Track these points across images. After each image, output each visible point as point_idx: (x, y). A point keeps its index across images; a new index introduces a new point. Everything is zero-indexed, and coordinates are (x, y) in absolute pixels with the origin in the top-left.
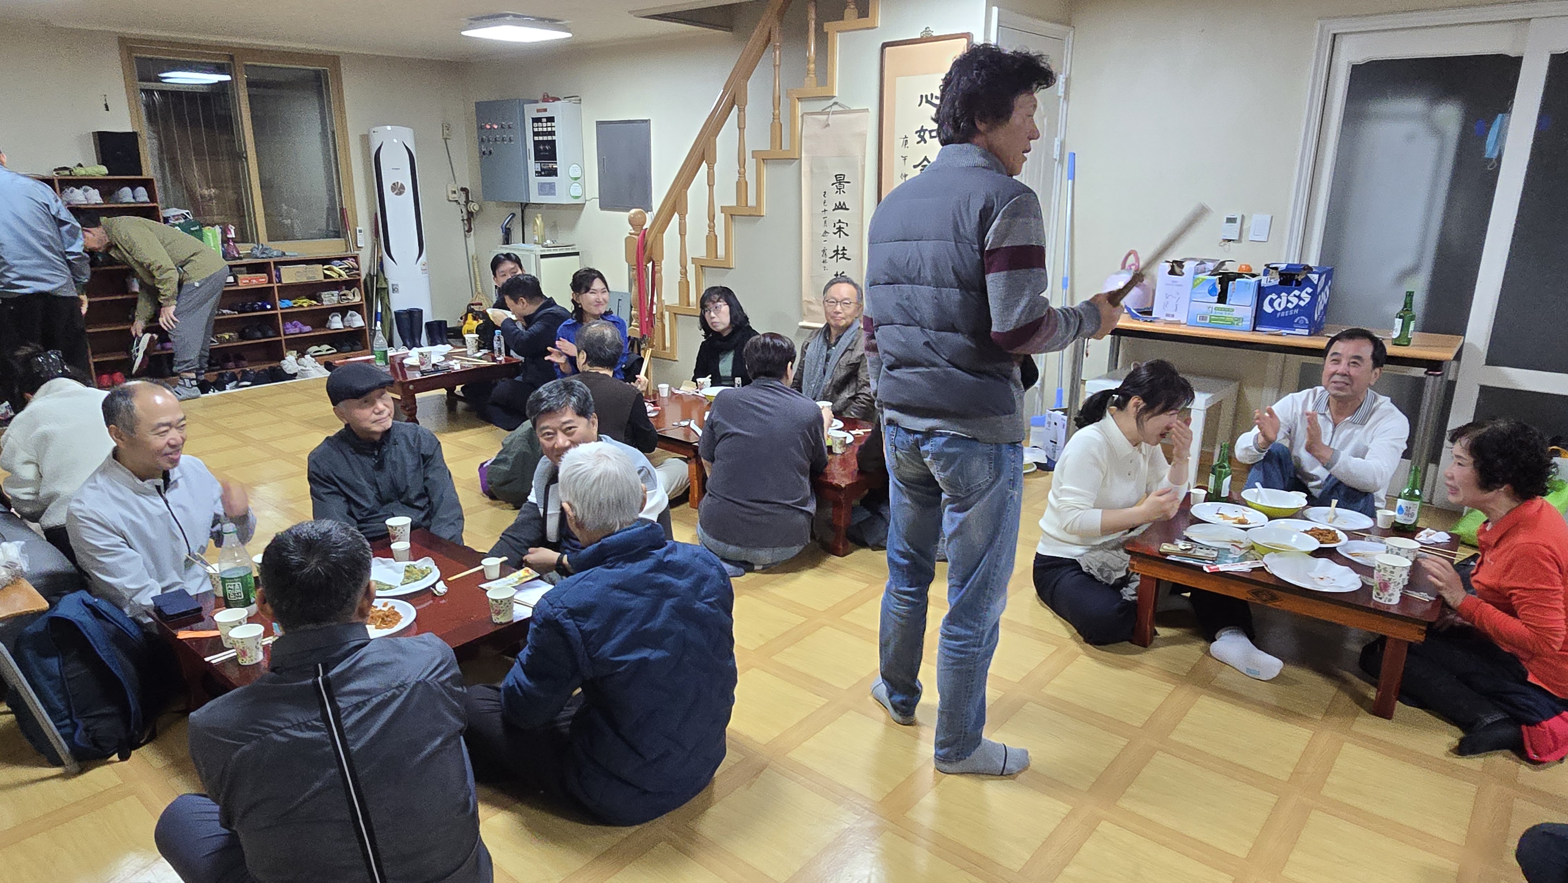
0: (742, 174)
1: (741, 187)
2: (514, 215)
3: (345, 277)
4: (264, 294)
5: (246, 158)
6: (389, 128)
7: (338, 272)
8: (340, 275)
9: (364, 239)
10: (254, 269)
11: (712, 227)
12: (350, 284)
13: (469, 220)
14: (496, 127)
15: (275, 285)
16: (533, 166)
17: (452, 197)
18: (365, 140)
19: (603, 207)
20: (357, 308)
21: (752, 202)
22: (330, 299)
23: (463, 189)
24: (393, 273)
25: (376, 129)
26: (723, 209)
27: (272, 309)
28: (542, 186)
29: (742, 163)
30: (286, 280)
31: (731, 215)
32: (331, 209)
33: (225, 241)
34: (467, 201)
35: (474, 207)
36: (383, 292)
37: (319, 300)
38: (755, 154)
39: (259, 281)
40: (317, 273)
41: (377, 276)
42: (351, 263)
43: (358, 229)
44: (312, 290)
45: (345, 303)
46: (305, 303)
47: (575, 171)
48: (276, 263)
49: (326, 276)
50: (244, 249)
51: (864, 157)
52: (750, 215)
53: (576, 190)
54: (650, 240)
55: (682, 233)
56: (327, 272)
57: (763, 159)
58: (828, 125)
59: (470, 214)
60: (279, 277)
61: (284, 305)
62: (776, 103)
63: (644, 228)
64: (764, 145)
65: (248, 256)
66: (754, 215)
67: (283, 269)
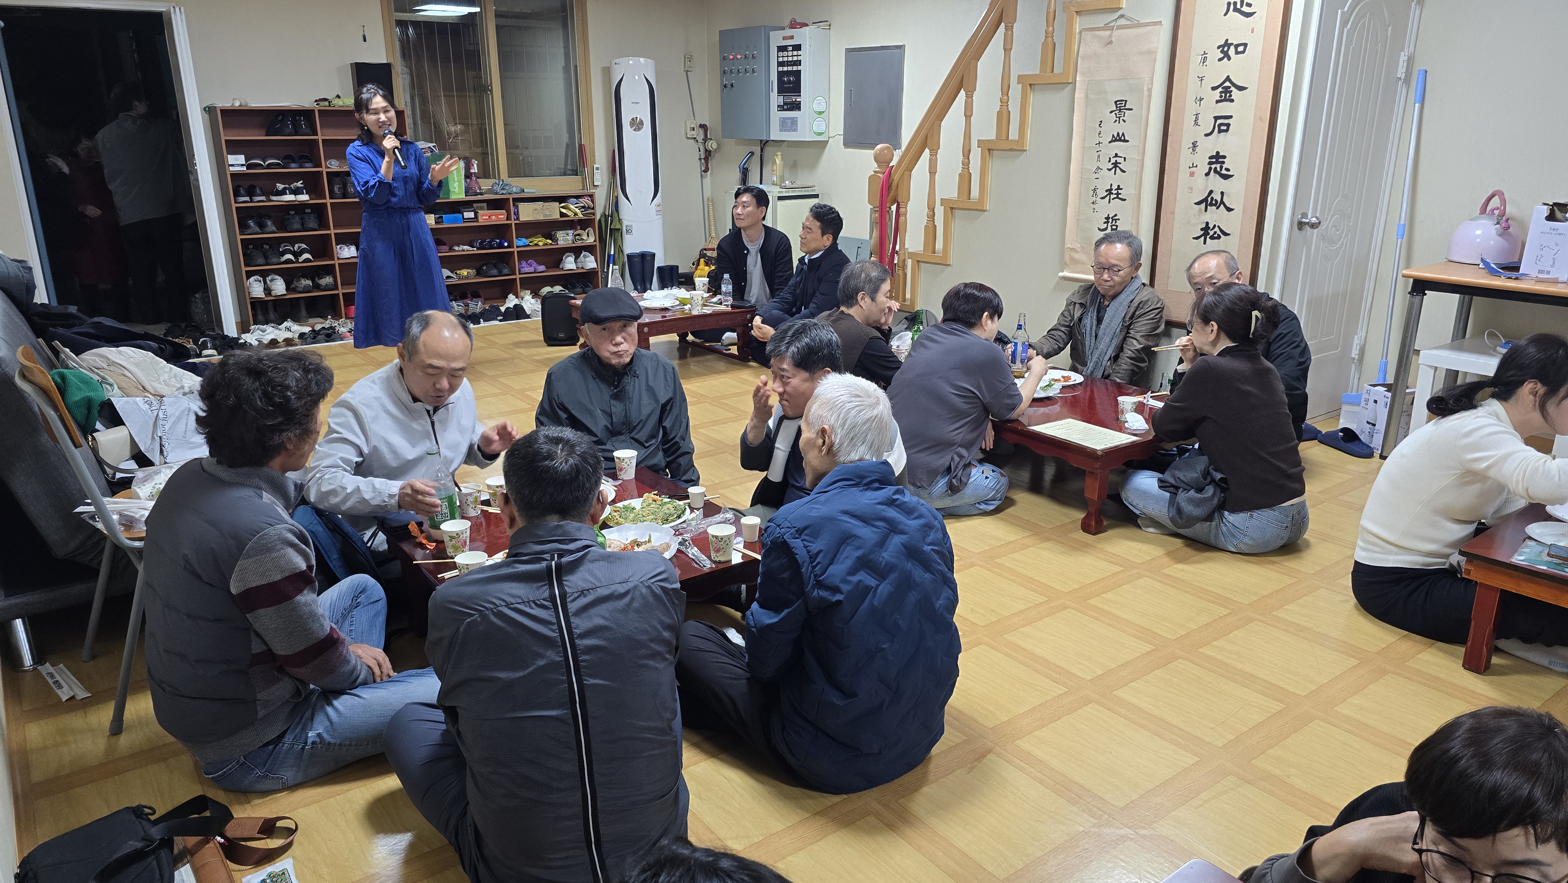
0: (1004, 103)
1: (1003, 117)
2: (752, 153)
3: (580, 216)
5: (491, 91)
6: (631, 59)
7: (574, 210)
8: (576, 214)
9: (601, 178)
11: (966, 164)
12: (584, 224)
13: (706, 159)
14: (739, 57)
16: (776, 100)
17: (691, 134)
18: (607, 72)
19: (847, 144)
20: (590, 249)
21: (1014, 135)
22: (565, 238)
23: (703, 126)
24: (628, 213)
25: (617, 61)
26: (980, 143)
27: (508, 247)
28: (783, 121)
29: (1005, 90)
30: (523, 218)
31: (989, 150)
32: (570, 146)
33: (468, 176)
34: (705, 139)
35: (712, 145)
36: (617, 233)
37: (555, 240)
38: (1021, 79)
39: (498, 217)
40: (552, 211)
41: (612, 217)
42: (586, 201)
43: (595, 166)
44: (548, 228)
45: (579, 243)
46: (541, 242)
47: (820, 105)
48: (516, 200)
49: (562, 215)
50: (485, 184)
51: (1152, 78)
52: (1011, 150)
53: (819, 125)
54: (896, 178)
55: (933, 172)
56: (563, 210)
57: (1030, 84)
58: (1111, 42)
59: (708, 153)
60: (517, 214)
61: (520, 243)
62: (1051, 18)
63: (891, 164)
64: (1033, 69)
65: (489, 191)
66: (1017, 149)
67: (522, 206)
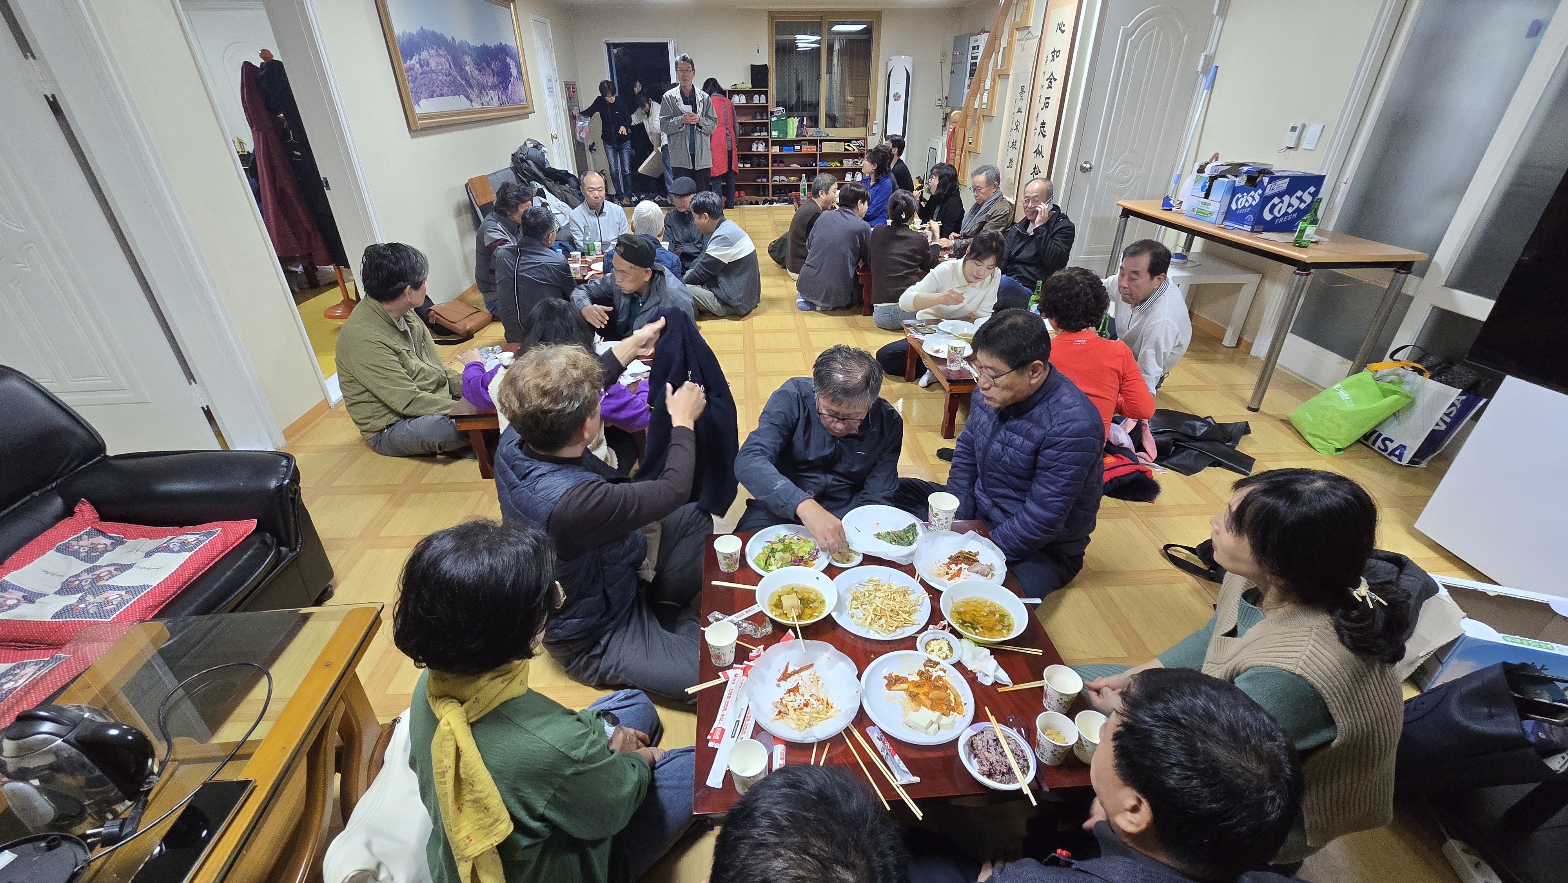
3: (857, 150)
4: (813, 157)
6: (899, 57)
7: (853, 148)
8: (854, 150)
9: (877, 129)
10: (813, 142)
14: (958, 54)
15: (819, 152)
18: (886, 64)
22: (848, 163)
25: (891, 58)
32: (862, 111)
33: (800, 126)
37: (842, 163)
39: (811, 149)
42: (861, 143)
44: (839, 157)
45: (854, 167)
46: (835, 165)
48: (822, 140)
49: (847, 150)
50: (810, 131)
56: (847, 147)
65: (812, 135)
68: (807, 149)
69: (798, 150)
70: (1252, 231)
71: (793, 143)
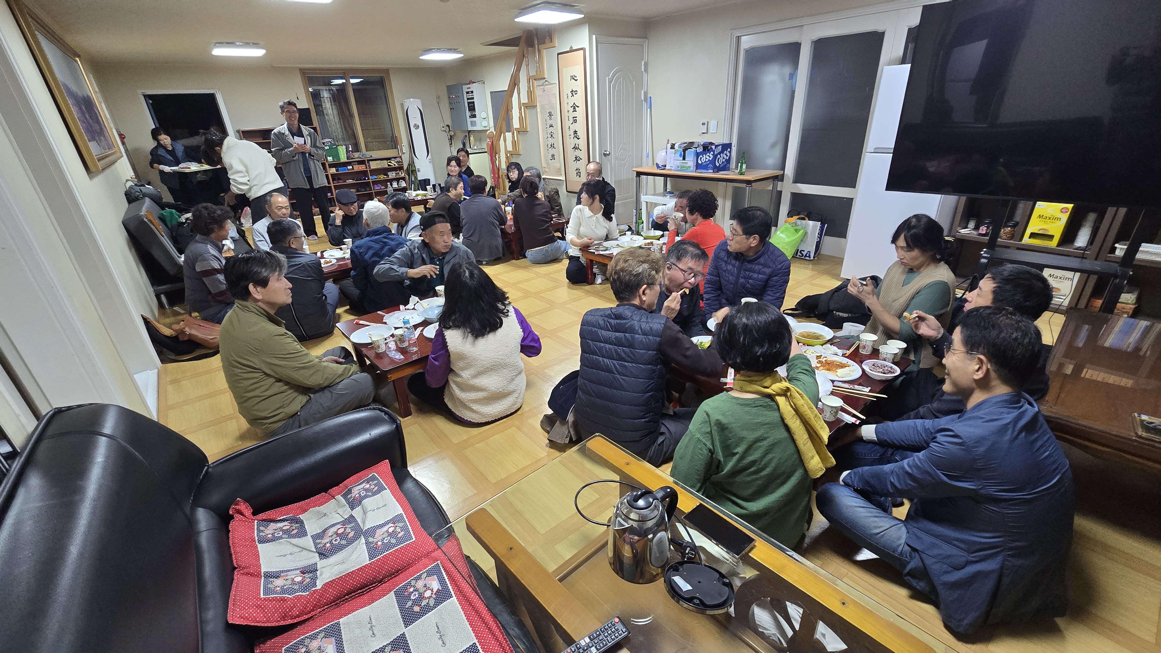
1: (521, 119)
2: (466, 136)
3: (397, 165)
4: (364, 173)
6: (412, 99)
7: (394, 163)
8: (395, 165)
9: (405, 149)
11: (513, 137)
12: (401, 168)
13: (451, 139)
14: (454, 97)
15: (368, 169)
16: (468, 114)
17: (443, 129)
18: (402, 105)
20: (403, 179)
21: (524, 126)
22: (392, 175)
23: (448, 126)
25: (405, 101)
26: (516, 129)
27: (368, 180)
28: (471, 122)
29: (520, 109)
30: (372, 168)
31: (519, 131)
32: (391, 137)
33: (348, 151)
34: (449, 131)
35: (452, 134)
36: (414, 172)
37: (388, 176)
38: (524, 106)
39: (362, 168)
40: (385, 164)
41: (411, 165)
42: (398, 159)
43: (402, 145)
44: (385, 171)
45: (398, 177)
46: (382, 177)
47: (484, 115)
48: (369, 161)
49: (389, 165)
50: (356, 155)
51: (556, 103)
52: (524, 131)
53: (485, 123)
54: (494, 144)
55: (505, 141)
56: (389, 163)
58: (544, 91)
59: (451, 136)
60: (369, 166)
61: (372, 178)
62: (529, 82)
63: (493, 138)
64: (526, 101)
65: (358, 158)
66: (526, 131)
67: (370, 162)
68: (358, 168)
69: (351, 169)
70: (713, 172)
71: (345, 164)
